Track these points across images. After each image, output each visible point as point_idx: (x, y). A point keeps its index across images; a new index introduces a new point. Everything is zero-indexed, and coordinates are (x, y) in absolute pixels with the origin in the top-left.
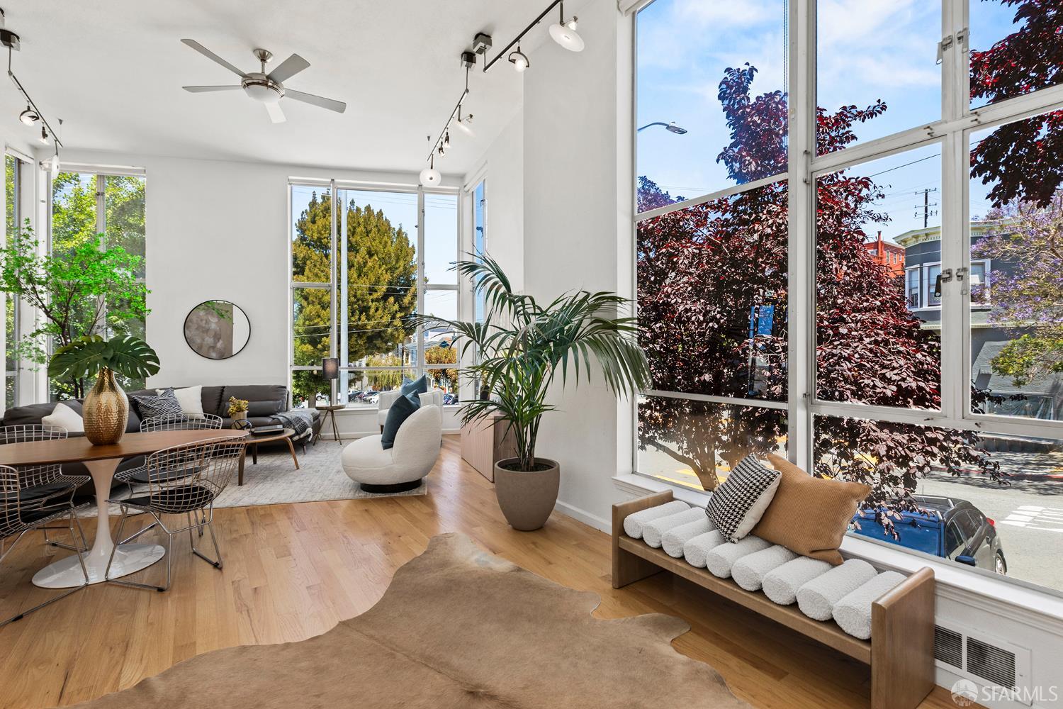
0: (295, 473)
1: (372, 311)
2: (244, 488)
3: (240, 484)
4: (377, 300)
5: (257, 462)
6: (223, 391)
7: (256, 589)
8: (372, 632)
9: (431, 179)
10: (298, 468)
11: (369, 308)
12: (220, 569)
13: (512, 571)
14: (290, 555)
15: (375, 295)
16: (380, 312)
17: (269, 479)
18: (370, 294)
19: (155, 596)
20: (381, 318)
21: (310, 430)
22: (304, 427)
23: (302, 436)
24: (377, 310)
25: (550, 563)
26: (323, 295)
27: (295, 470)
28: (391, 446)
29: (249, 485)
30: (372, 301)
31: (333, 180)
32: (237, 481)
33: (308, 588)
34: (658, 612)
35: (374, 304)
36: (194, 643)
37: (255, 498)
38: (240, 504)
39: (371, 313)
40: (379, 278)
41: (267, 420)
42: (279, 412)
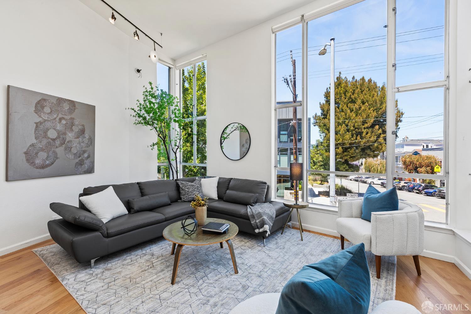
4: (368, 128)
6: (230, 181)
10: (236, 273)
11: (363, 132)
15: (366, 125)
16: (369, 134)
18: (363, 125)
20: (370, 138)
21: (267, 227)
22: (263, 224)
23: (261, 230)
24: (367, 133)
30: (364, 128)
35: (365, 130)
39: (363, 135)
40: (369, 115)
41: (241, 209)
42: (256, 202)
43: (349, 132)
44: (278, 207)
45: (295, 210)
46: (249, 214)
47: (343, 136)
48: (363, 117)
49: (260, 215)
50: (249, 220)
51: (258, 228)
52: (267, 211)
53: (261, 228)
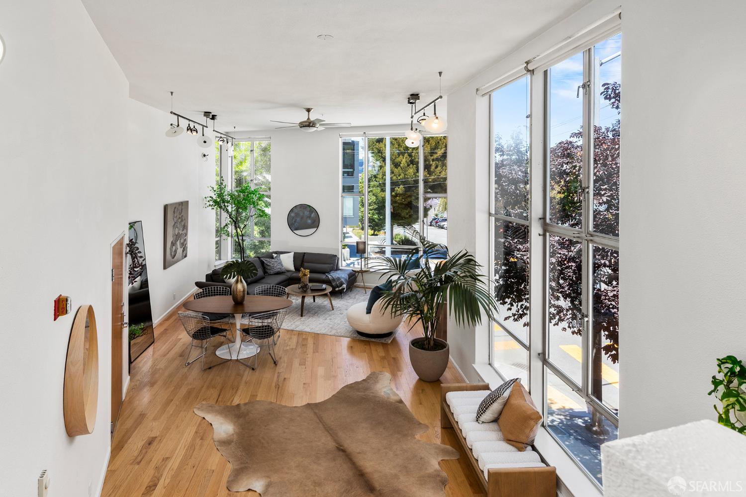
0: (330, 313)
1: (433, 168)
2: (303, 318)
3: (302, 316)
4: (437, 159)
5: (316, 301)
6: (304, 255)
7: (285, 378)
8: (317, 411)
9: (413, 143)
10: (333, 309)
11: (431, 165)
12: (276, 365)
13: (397, 402)
14: (305, 365)
15: (435, 156)
16: (439, 168)
17: (316, 315)
18: (431, 156)
19: (251, 371)
20: (440, 173)
21: (345, 286)
22: (342, 284)
23: (340, 288)
24: (437, 167)
25: (421, 404)
26: (396, 157)
27: (331, 311)
28: (370, 313)
29: (306, 317)
30: (433, 160)
31: (365, 133)
32: (300, 313)
33: (304, 384)
34: (451, 445)
35: (434, 163)
36: (257, 395)
37: (305, 327)
38: (297, 329)
39: (432, 170)
40: (439, 142)
41: (323, 277)
42: (331, 271)
43: (413, 165)
44: (348, 272)
45: (360, 274)
46: (330, 279)
47: (404, 170)
48: (431, 145)
49: (339, 279)
50: (331, 283)
51: (338, 287)
52: (343, 276)
53: (340, 287)
